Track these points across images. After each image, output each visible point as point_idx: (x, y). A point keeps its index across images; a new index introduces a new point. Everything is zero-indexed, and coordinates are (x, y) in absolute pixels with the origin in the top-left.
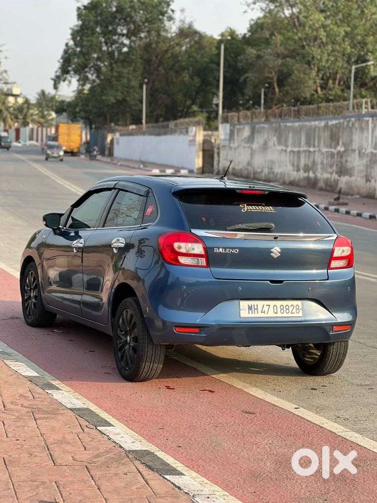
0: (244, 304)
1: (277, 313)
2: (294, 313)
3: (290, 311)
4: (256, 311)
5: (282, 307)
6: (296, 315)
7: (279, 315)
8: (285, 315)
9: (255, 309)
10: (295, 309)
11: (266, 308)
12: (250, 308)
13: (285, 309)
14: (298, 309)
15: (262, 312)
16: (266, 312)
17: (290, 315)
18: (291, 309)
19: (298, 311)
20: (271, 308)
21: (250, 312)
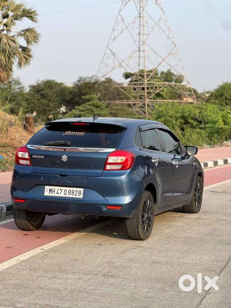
0: (47, 188)
1: (66, 194)
2: (77, 195)
3: (75, 194)
4: (53, 192)
5: (70, 191)
6: (78, 197)
7: (67, 196)
8: (71, 196)
9: (53, 191)
10: (78, 193)
11: (60, 191)
12: (50, 190)
13: (71, 193)
14: (80, 193)
15: (57, 193)
16: (59, 193)
17: (74, 196)
18: (75, 193)
19: (79, 194)
20: (63, 191)
21: (50, 192)
